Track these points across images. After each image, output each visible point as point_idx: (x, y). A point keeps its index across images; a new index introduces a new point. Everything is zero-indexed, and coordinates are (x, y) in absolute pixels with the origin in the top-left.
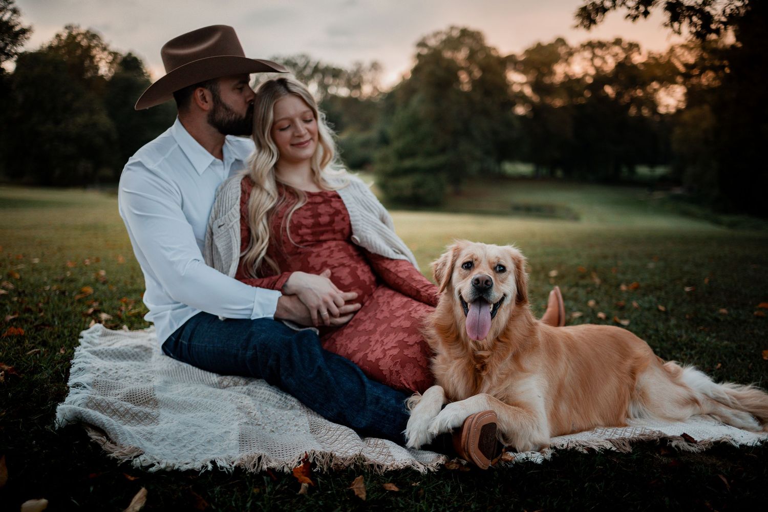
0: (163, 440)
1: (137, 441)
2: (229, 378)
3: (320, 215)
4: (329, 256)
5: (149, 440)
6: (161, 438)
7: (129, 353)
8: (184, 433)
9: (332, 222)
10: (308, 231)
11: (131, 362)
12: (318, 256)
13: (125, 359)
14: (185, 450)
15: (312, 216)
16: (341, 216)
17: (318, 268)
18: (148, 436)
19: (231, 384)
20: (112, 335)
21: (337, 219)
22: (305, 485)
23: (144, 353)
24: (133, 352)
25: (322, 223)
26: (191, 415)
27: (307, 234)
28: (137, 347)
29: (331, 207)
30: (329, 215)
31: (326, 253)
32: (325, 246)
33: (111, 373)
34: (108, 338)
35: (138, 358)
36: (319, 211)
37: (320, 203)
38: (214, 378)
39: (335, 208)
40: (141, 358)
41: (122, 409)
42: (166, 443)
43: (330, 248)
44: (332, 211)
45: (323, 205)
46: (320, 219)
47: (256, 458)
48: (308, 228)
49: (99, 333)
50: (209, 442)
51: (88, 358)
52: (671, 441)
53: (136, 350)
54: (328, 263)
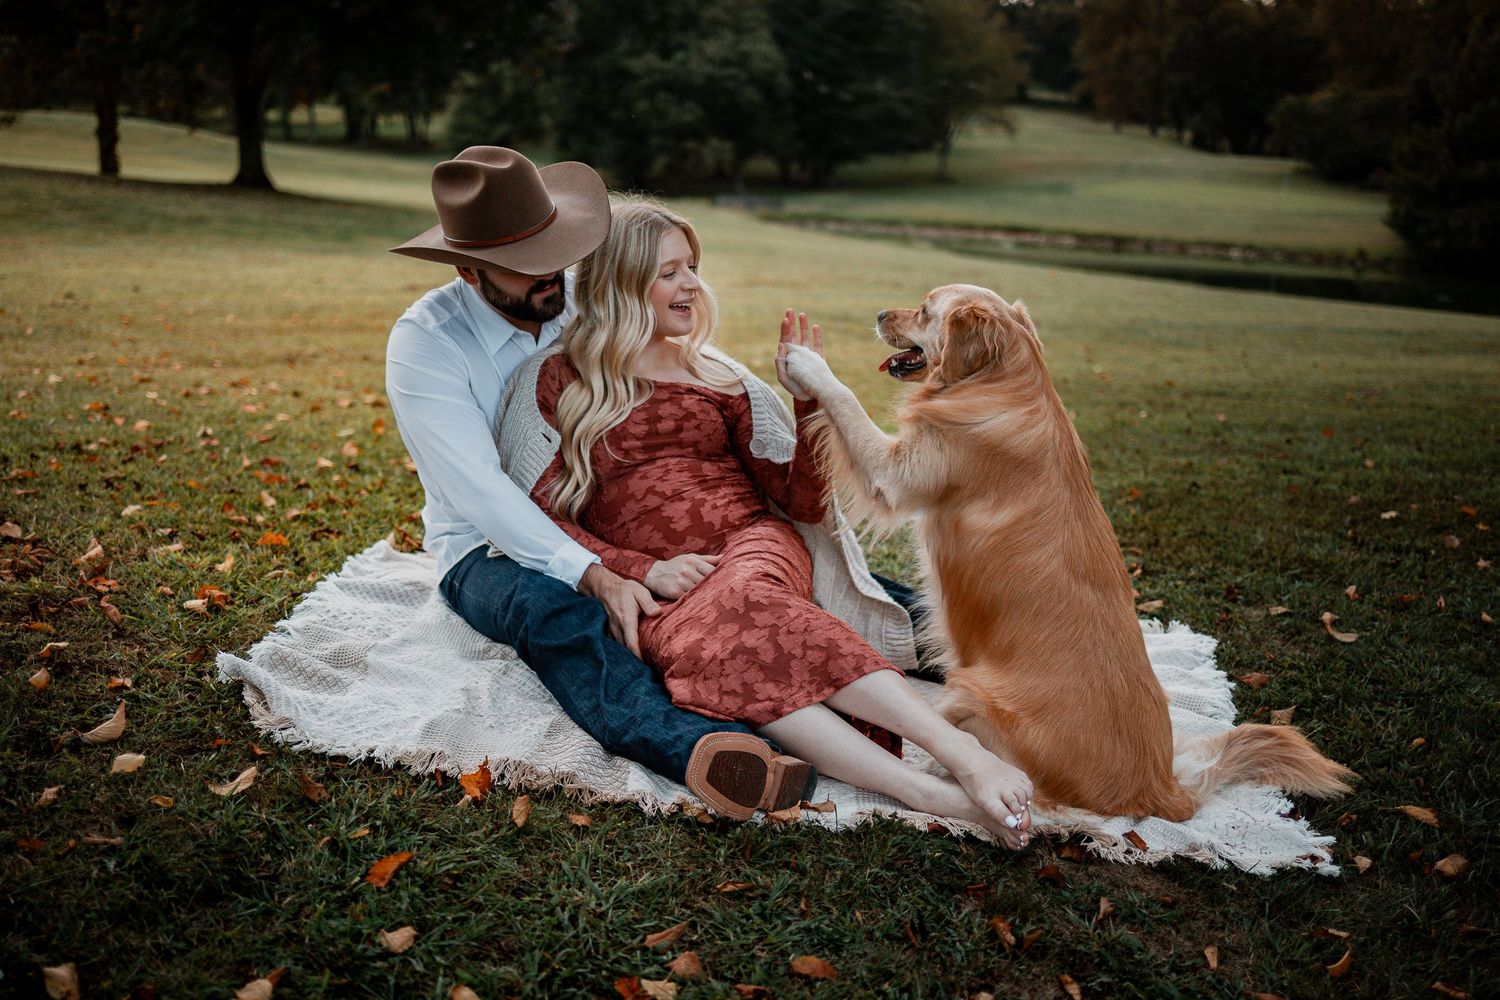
0: (331, 715)
1: (293, 710)
2: (500, 646)
3: (660, 419)
4: (660, 479)
5: (316, 712)
6: (329, 712)
7: (395, 592)
8: (360, 711)
9: (679, 429)
10: (638, 443)
11: (393, 606)
12: (644, 477)
13: (387, 599)
14: (350, 731)
15: (647, 421)
16: (694, 422)
17: (639, 497)
18: (317, 707)
19: (499, 656)
20: (398, 559)
21: (686, 425)
22: (468, 797)
23: (417, 594)
24: (401, 590)
25: (660, 430)
26: (399, 689)
27: (634, 449)
28: (410, 584)
29: (681, 407)
30: (675, 420)
31: (658, 473)
32: (660, 463)
33: (341, 619)
34: (390, 564)
35: (407, 601)
36: (660, 412)
37: (664, 401)
38: (481, 642)
39: (685, 409)
40: (410, 601)
41: (310, 669)
42: (333, 719)
43: (667, 465)
44: (681, 413)
45: (668, 403)
46: (659, 426)
47: (429, 753)
48: (638, 439)
49: (381, 555)
50: (387, 725)
51: (329, 593)
52: (1090, 840)
53: (406, 588)
54: (656, 489)
